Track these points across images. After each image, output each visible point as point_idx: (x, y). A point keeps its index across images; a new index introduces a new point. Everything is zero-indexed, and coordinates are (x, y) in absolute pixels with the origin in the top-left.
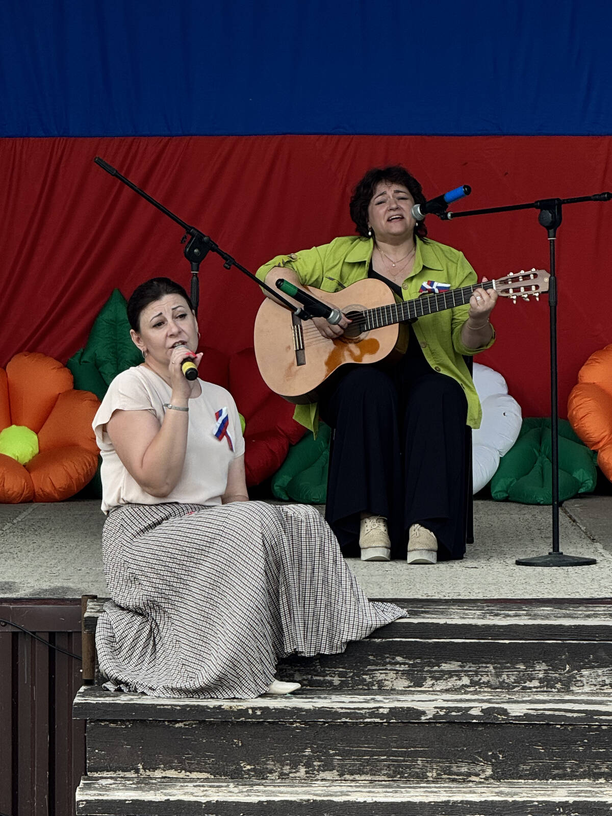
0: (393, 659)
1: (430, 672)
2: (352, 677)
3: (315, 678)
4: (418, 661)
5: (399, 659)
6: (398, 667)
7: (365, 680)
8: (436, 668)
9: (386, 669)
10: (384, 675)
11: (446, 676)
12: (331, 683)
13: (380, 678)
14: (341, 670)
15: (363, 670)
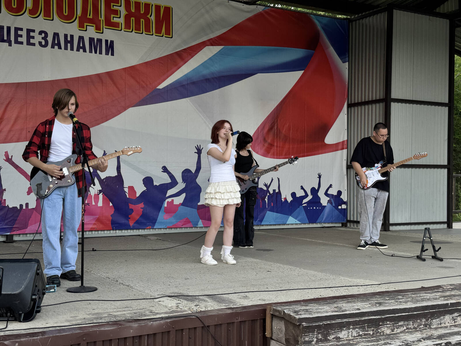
0: (387, 323)
1: (396, 326)
2: (375, 331)
3: (365, 333)
4: (393, 323)
5: (388, 323)
6: (388, 326)
7: (379, 331)
8: (397, 325)
9: (384, 327)
10: (384, 329)
11: (400, 327)
12: (370, 334)
13: (383, 330)
14: (372, 329)
15: (378, 328)
